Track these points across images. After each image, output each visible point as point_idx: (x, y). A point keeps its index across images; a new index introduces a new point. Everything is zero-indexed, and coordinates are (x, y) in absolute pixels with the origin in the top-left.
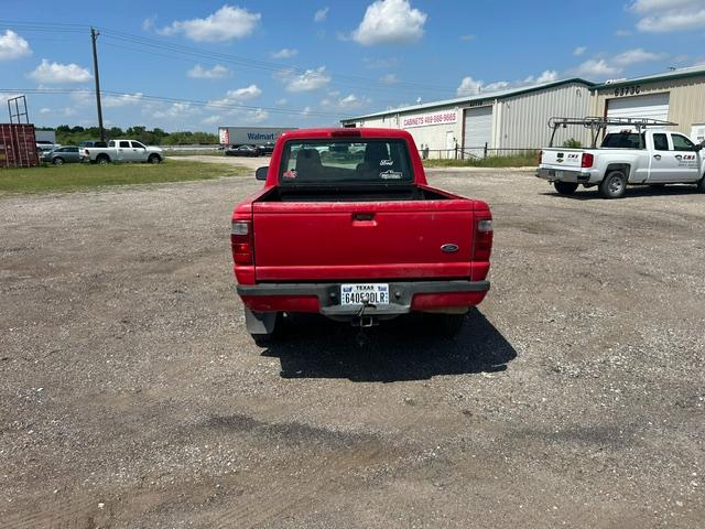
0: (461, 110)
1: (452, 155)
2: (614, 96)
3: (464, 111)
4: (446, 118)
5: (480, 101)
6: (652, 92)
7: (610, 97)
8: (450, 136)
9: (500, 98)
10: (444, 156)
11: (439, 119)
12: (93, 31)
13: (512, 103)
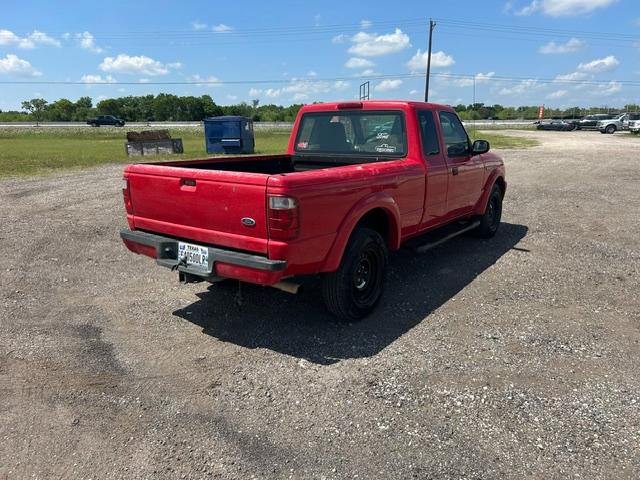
12: (431, 23)
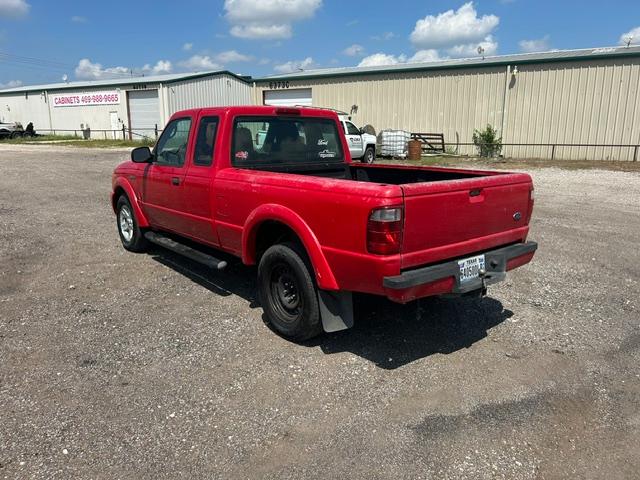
0: (124, 92)
1: (119, 136)
2: (269, 89)
3: (127, 92)
4: (107, 98)
5: (144, 85)
6: (299, 87)
7: (266, 89)
8: (114, 117)
9: (166, 83)
10: (111, 136)
11: (99, 99)
13: (177, 88)
